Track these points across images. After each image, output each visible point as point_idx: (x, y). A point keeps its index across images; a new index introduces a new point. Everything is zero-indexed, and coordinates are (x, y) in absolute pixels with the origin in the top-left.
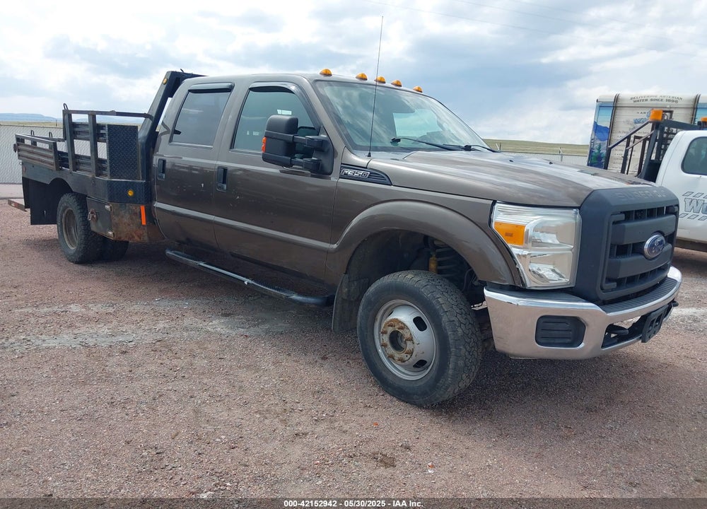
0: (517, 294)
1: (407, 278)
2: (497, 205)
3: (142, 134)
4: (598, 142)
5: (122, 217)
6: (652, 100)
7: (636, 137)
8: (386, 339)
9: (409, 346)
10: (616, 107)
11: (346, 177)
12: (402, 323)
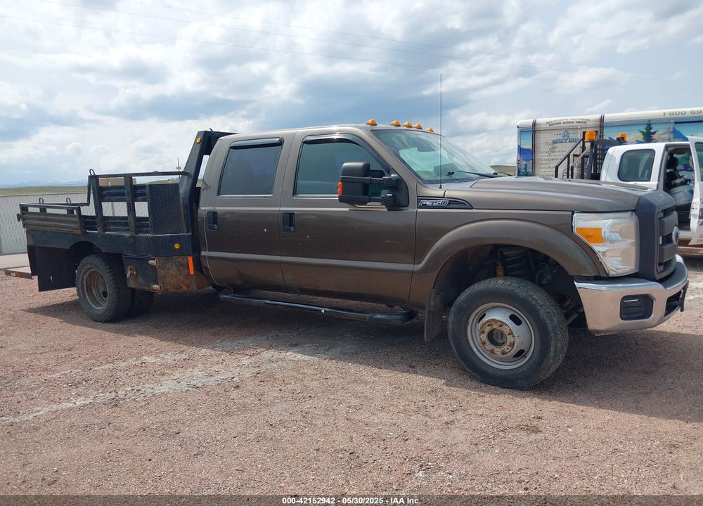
0: (603, 282)
1: (499, 283)
2: (575, 214)
3: (184, 190)
4: (525, 162)
5: (169, 269)
6: (564, 123)
7: (575, 155)
8: (484, 337)
9: (510, 339)
10: (535, 131)
11: (425, 206)
12: (500, 322)
